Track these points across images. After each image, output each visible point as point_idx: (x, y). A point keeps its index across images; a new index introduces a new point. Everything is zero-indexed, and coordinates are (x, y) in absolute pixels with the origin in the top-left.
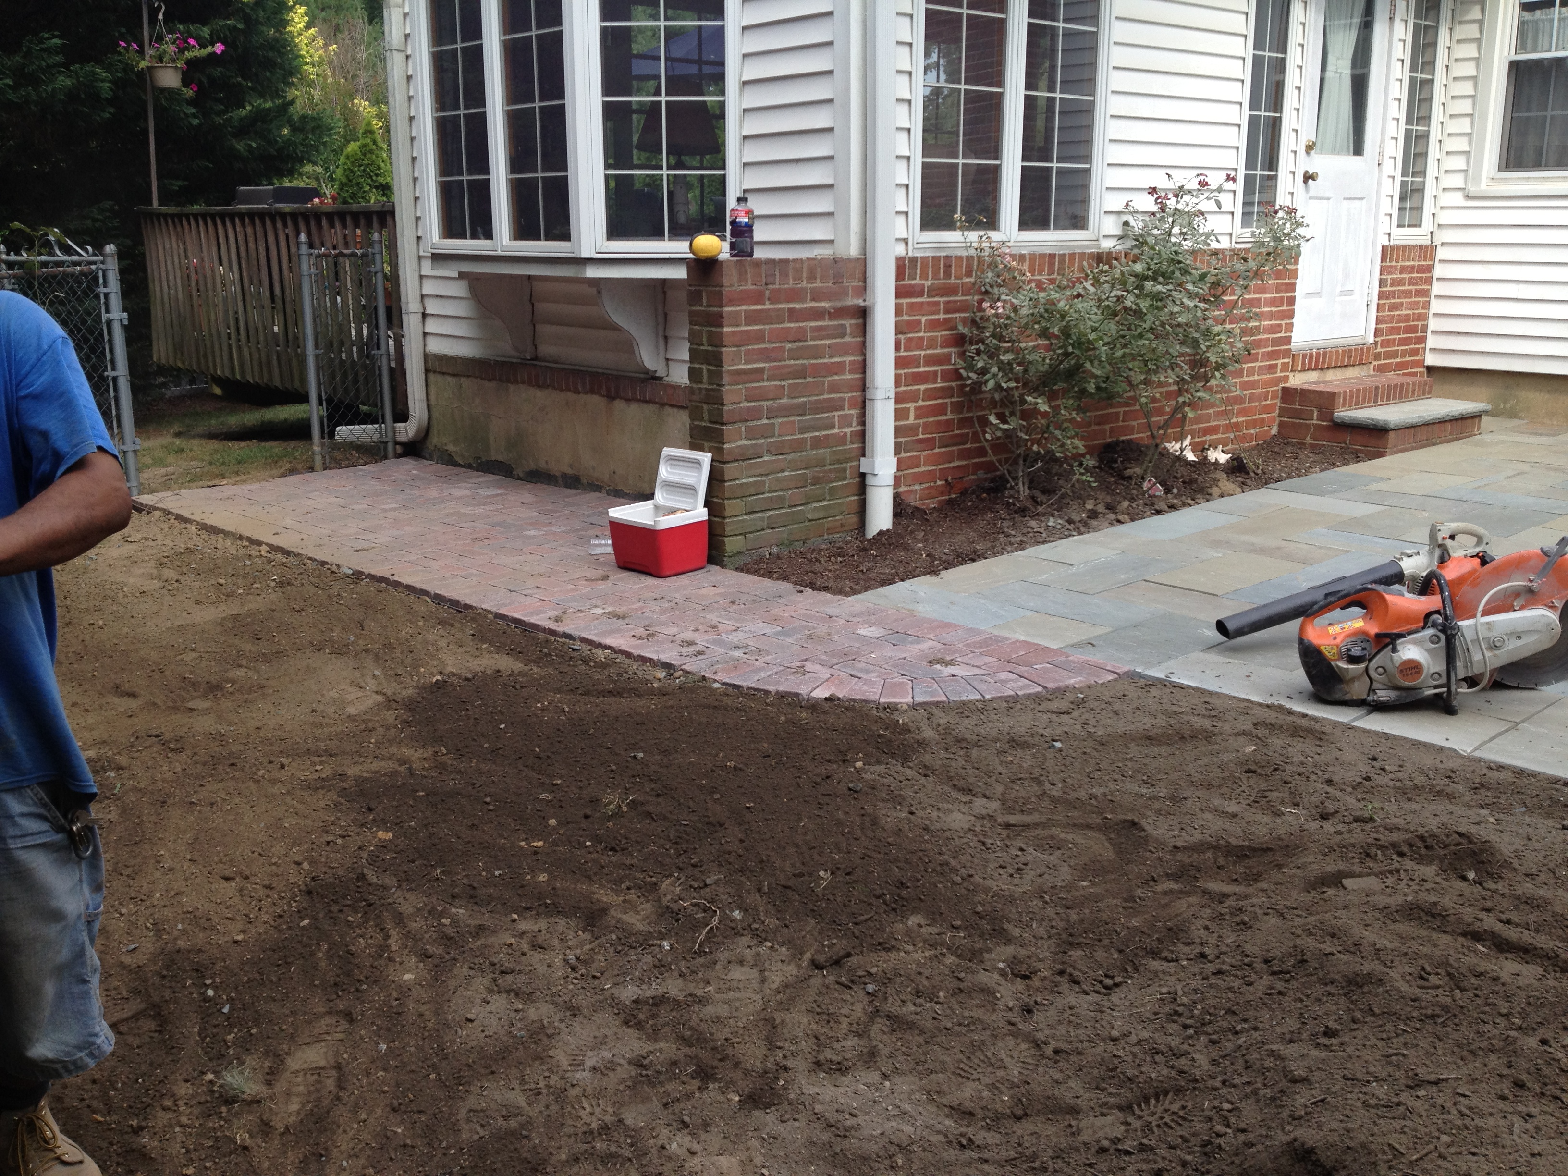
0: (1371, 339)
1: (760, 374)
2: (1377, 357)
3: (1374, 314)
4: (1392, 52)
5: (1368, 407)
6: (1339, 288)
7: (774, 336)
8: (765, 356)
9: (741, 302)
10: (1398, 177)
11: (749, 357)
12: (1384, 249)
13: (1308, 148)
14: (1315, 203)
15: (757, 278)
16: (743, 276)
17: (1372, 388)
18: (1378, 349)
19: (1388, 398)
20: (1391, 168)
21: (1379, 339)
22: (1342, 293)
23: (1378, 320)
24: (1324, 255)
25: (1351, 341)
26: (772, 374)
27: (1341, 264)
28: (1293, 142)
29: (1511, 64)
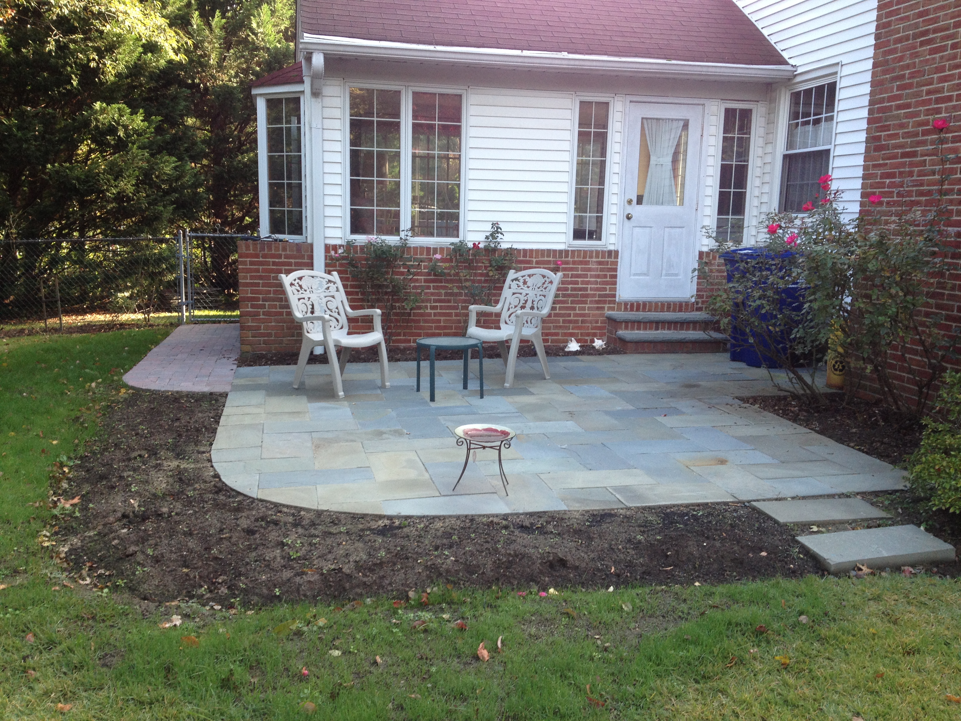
0: (693, 300)
1: (258, 285)
2: (699, 309)
3: (695, 287)
4: (704, 152)
5: (648, 332)
6: (664, 272)
7: (264, 271)
8: (260, 277)
9: (247, 257)
10: (715, 216)
11: (252, 278)
12: (701, 254)
13: (630, 202)
14: (637, 229)
15: (255, 249)
16: (248, 248)
17: (651, 322)
18: (700, 305)
19: (669, 329)
20: (708, 211)
21: (700, 300)
22: (667, 275)
23: (698, 290)
24: (649, 255)
25: (674, 300)
26: (264, 285)
27: (665, 260)
28: (615, 199)
29: (785, 157)
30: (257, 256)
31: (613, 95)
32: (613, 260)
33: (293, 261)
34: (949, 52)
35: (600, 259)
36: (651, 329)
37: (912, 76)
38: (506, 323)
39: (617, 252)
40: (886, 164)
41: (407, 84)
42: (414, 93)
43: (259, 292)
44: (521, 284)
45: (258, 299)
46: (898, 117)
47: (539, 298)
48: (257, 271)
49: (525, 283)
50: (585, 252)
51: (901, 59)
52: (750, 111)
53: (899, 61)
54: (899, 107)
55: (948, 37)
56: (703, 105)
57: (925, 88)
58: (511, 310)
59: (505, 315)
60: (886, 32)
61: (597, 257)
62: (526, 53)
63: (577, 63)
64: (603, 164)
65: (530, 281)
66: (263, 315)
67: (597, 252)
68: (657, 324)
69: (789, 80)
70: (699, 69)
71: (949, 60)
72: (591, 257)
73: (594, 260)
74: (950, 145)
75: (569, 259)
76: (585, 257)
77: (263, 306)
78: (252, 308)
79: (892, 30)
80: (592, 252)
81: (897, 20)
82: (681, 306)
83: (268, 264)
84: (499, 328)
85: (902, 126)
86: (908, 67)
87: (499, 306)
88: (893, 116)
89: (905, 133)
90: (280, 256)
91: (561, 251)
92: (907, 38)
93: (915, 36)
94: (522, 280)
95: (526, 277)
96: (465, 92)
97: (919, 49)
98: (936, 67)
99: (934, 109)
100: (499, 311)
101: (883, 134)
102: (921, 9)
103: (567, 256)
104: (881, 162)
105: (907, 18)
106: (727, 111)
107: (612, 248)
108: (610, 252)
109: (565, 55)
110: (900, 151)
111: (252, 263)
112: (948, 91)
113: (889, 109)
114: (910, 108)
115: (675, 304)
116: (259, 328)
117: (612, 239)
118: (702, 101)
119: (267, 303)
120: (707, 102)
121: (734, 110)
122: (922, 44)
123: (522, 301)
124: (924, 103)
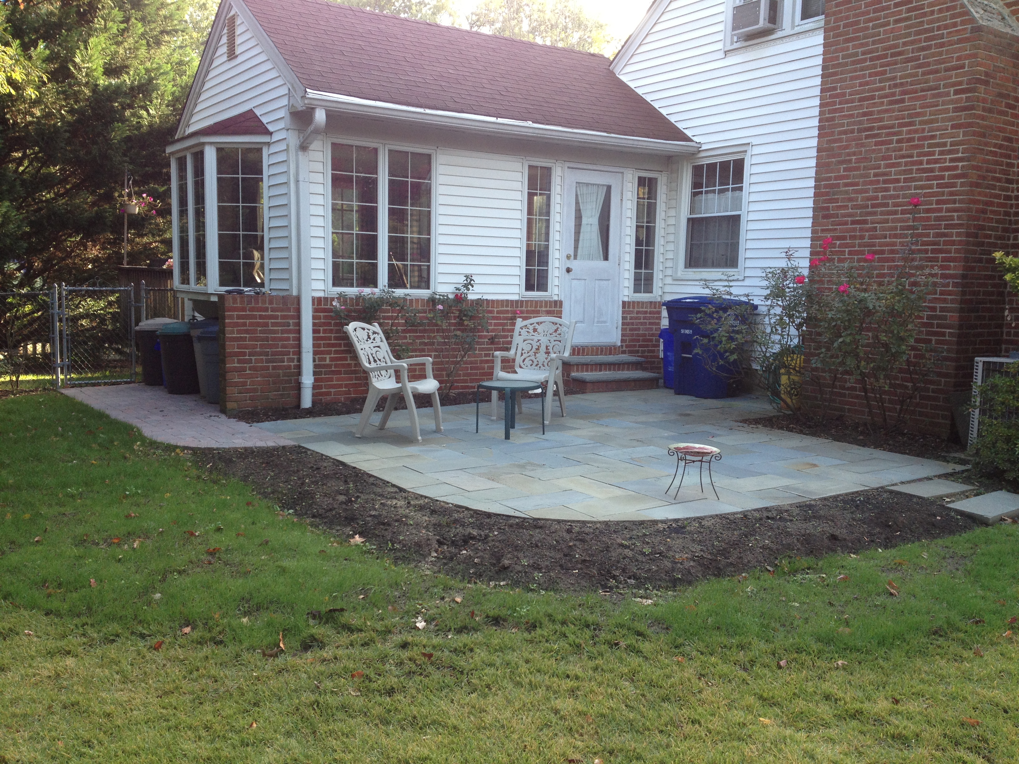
0: (619, 344)
1: (244, 339)
2: (624, 352)
3: (620, 332)
4: (623, 214)
5: (594, 373)
6: (596, 320)
7: (251, 324)
8: (247, 332)
9: (234, 311)
10: (633, 270)
11: (239, 332)
12: (624, 303)
13: (568, 257)
14: (575, 281)
15: (242, 302)
16: (235, 301)
17: (596, 364)
18: (624, 349)
19: (610, 370)
20: (627, 266)
21: (624, 344)
22: (598, 322)
23: (623, 335)
24: (584, 304)
25: (605, 344)
26: (251, 339)
27: (596, 309)
28: (557, 255)
29: (689, 219)
30: (243, 309)
31: (555, 161)
32: (558, 309)
33: (279, 314)
34: (894, 145)
35: (548, 309)
36: (596, 370)
37: (858, 161)
38: (521, 367)
39: (561, 302)
40: (836, 229)
41: (384, 142)
42: (390, 151)
43: (246, 347)
44: (531, 331)
45: (244, 354)
46: (847, 192)
47: (553, 343)
48: (244, 324)
49: (535, 330)
50: (536, 302)
51: (847, 147)
52: (656, 179)
53: (845, 149)
54: (846, 185)
55: (894, 134)
56: (622, 173)
57: (872, 171)
58: (525, 356)
59: (519, 360)
60: (829, 125)
61: (546, 307)
62: (500, 120)
63: (541, 132)
64: (548, 221)
65: (540, 328)
66: (250, 370)
67: (546, 302)
68: (600, 366)
69: (693, 154)
70: (631, 142)
71: (895, 151)
72: (541, 307)
73: (544, 309)
74: (899, 216)
75: (524, 308)
76: (536, 307)
77: (250, 361)
78: (238, 363)
79: (835, 124)
80: (541, 302)
81: (840, 116)
82: (610, 349)
83: (254, 317)
84: (516, 373)
85: (851, 200)
86: (854, 154)
87: (512, 352)
88: (841, 191)
89: (854, 205)
90: (266, 310)
91: (517, 301)
92: (852, 131)
93: (860, 131)
94: (531, 328)
95: (535, 325)
96: (434, 151)
97: (864, 141)
98: (883, 156)
99: (882, 188)
100: (512, 357)
101: (831, 205)
102: (865, 110)
103: (522, 307)
104: (830, 227)
105: (852, 116)
106: (640, 178)
107: (556, 298)
108: (556, 302)
109: (530, 124)
110: (849, 219)
111: (239, 317)
112: (895, 175)
113: (838, 185)
114: (858, 186)
115: (606, 347)
116: (244, 384)
117: (556, 291)
118: (621, 170)
119: (253, 358)
120: (625, 171)
121: (645, 178)
122: (867, 137)
123: (535, 347)
124: (871, 183)
